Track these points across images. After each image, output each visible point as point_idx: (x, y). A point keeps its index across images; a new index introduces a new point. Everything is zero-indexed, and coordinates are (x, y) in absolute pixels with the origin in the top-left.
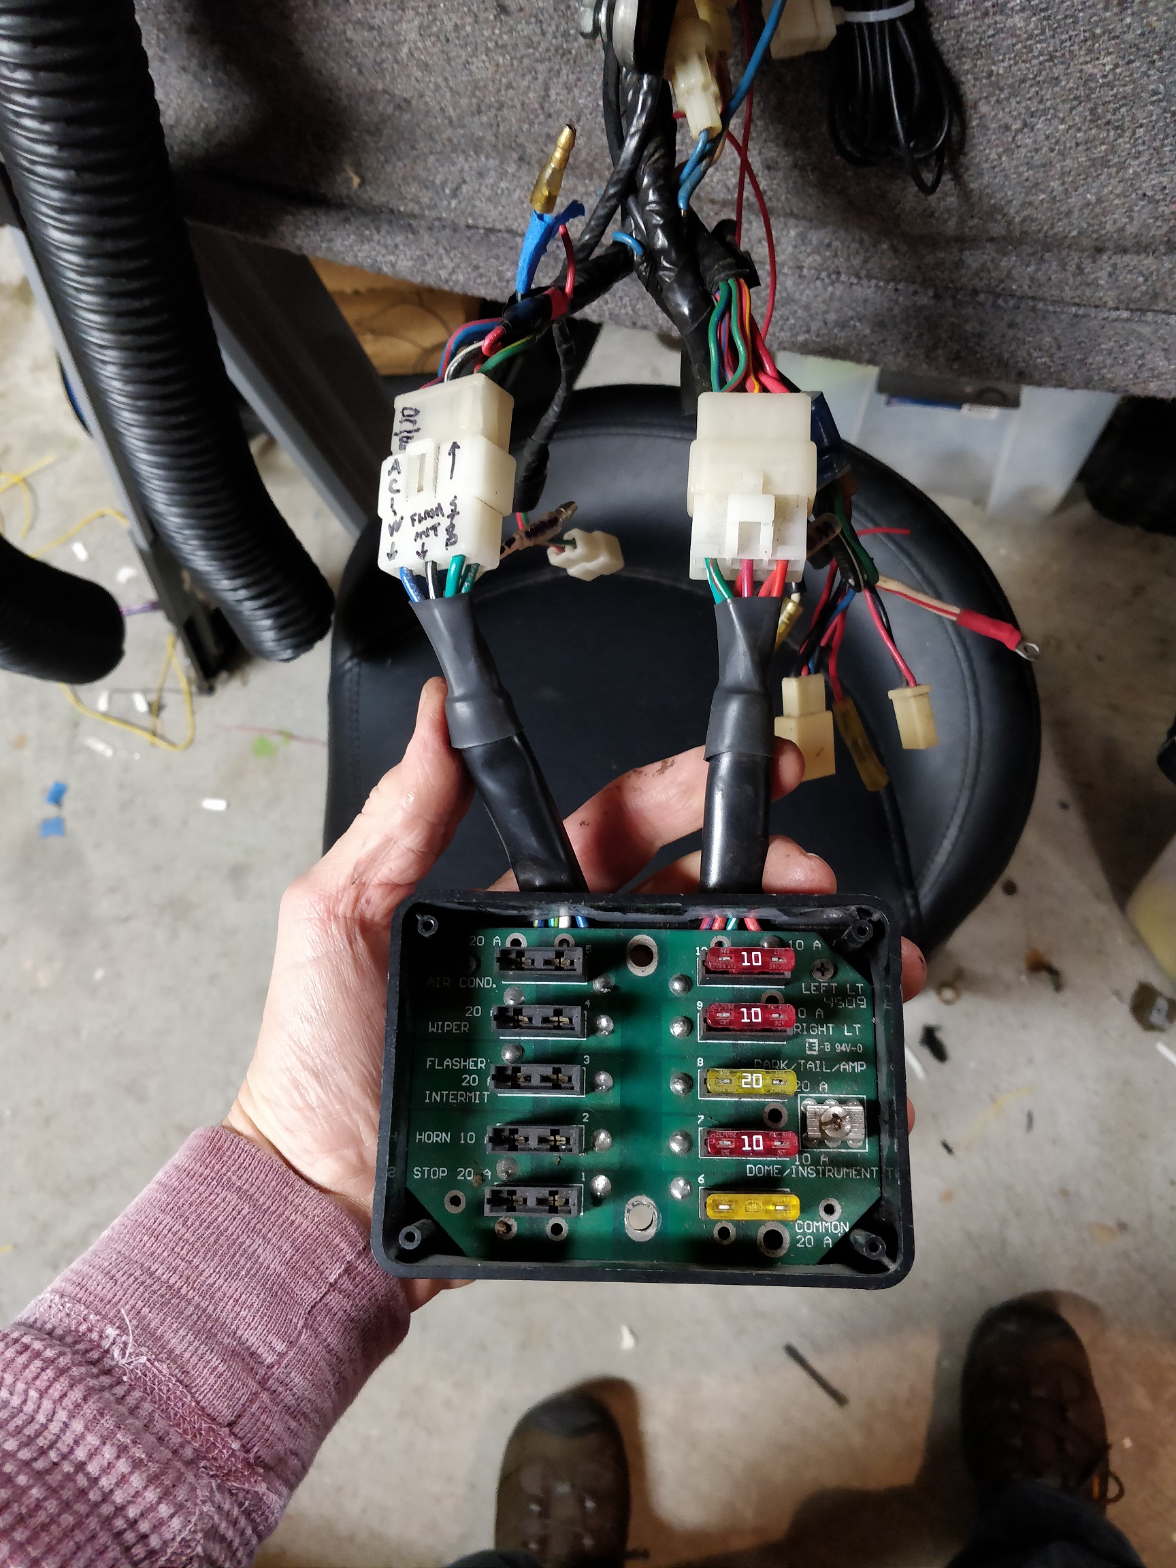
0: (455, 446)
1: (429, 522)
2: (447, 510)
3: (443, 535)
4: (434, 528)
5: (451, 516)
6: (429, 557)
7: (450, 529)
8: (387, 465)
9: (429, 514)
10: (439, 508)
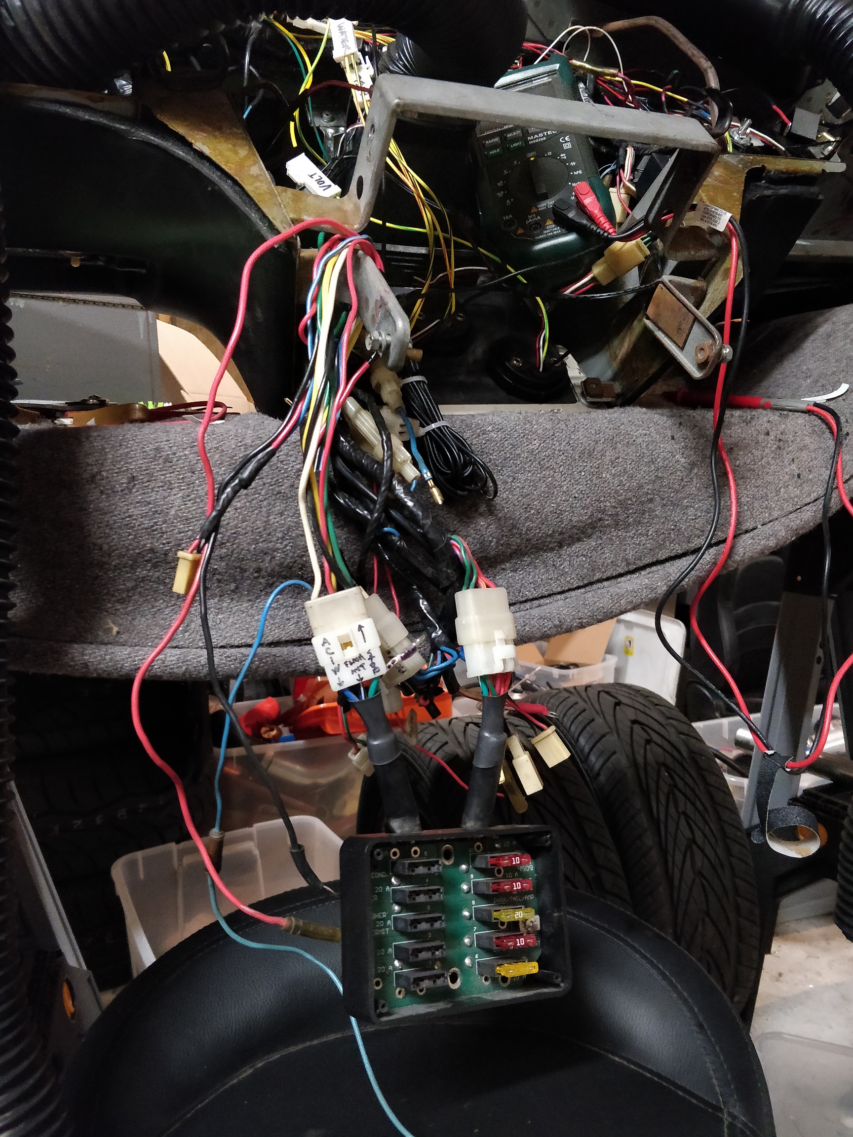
1: (357, 664)
2: (366, 657)
3: (369, 668)
5: (370, 659)
7: (373, 665)
9: (355, 660)
10: (361, 656)
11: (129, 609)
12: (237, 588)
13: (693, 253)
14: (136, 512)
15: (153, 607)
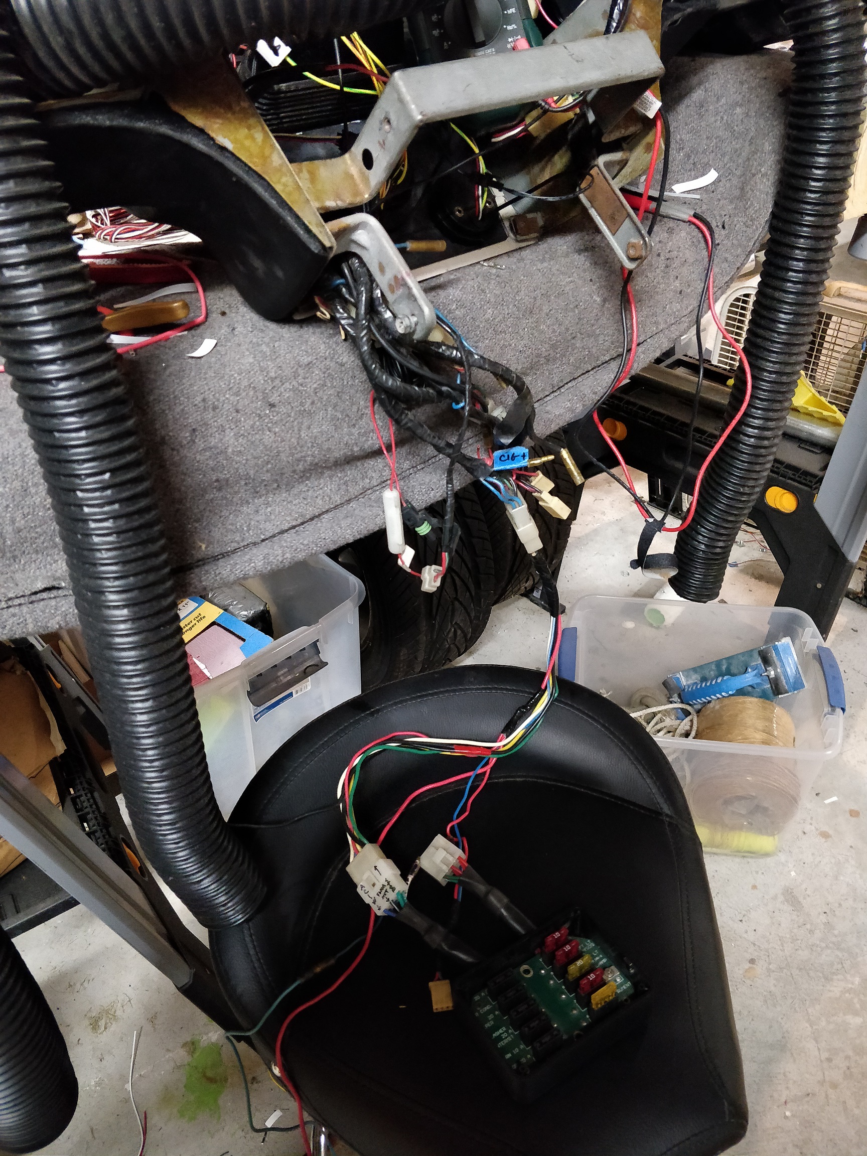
0: (375, 867)
1: (383, 891)
2: (386, 884)
3: (390, 891)
4: (386, 891)
5: (389, 884)
6: (390, 900)
7: (391, 887)
8: (359, 890)
9: (381, 889)
10: (384, 886)
11: (205, 524)
12: (278, 486)
13: (623, 131)
14: (202, 458)
15: (220, 517)
